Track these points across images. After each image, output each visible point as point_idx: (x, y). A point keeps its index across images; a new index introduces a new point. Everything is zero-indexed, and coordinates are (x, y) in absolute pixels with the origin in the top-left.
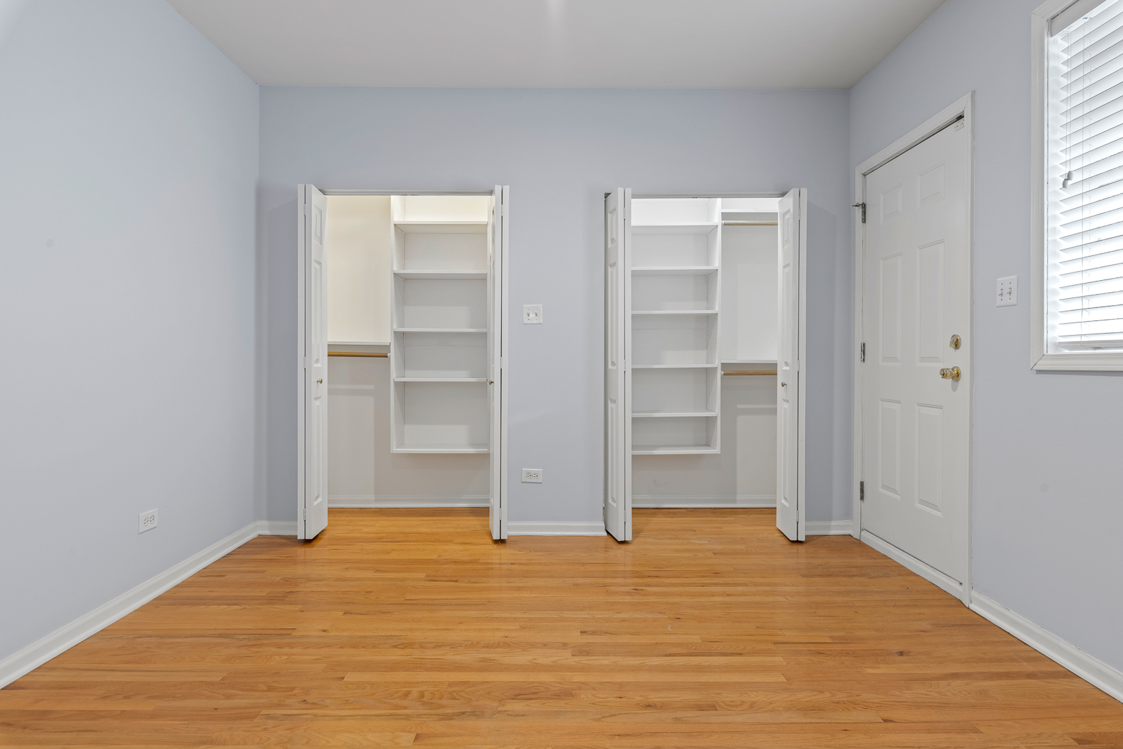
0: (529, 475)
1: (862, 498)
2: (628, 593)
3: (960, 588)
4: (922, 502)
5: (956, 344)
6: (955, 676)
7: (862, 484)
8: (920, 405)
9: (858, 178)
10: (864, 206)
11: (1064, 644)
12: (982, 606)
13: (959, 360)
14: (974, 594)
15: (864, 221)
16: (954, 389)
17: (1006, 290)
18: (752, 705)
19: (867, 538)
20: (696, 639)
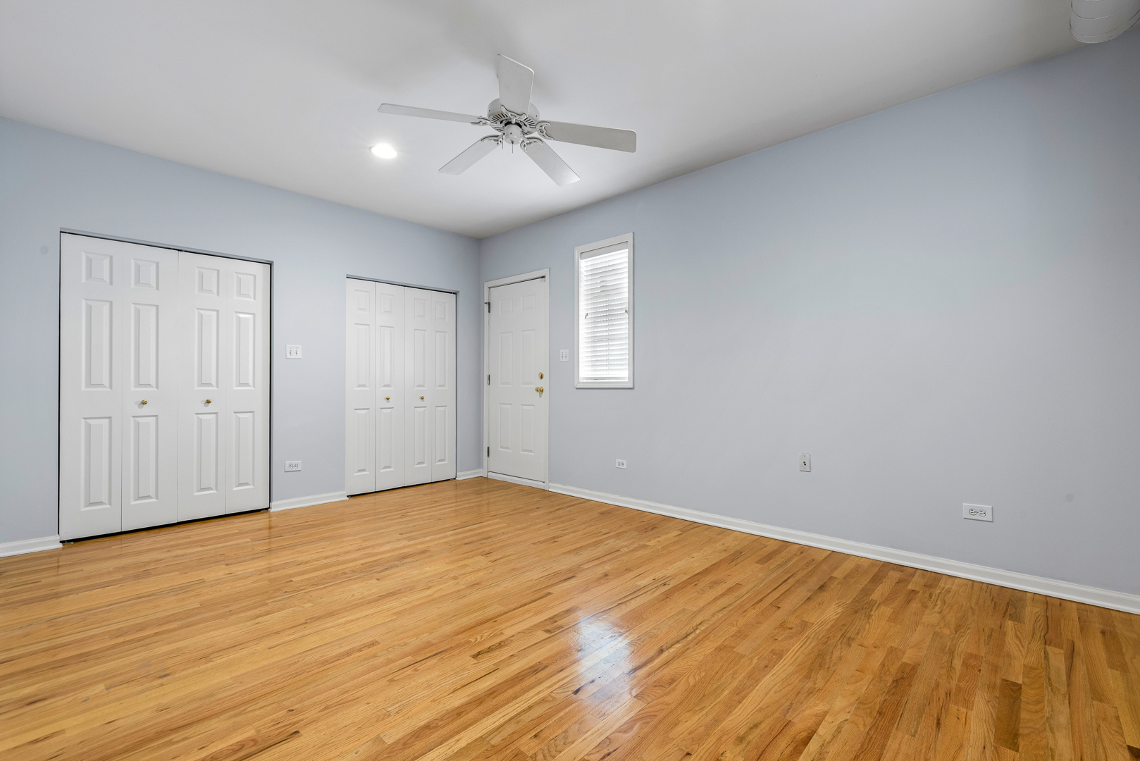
0: (291, 466)
1: (488, 455)
2: (400, 518)
3: (544, 484)
4: (524, 450)
5: (542, 377)
6: (559, 509)
7: (488, 448)
8: (522, 405)
9: (486, 289)
10: (489, 304)
11: (587, 491)
12: (555, 488)
13: (543, 384)
14: (551, 484)
15: (489, 311)
16: (540, 397)
17: (564, 356)
18: (503, 533)
19: (491, 476)
20: (457, 523)
